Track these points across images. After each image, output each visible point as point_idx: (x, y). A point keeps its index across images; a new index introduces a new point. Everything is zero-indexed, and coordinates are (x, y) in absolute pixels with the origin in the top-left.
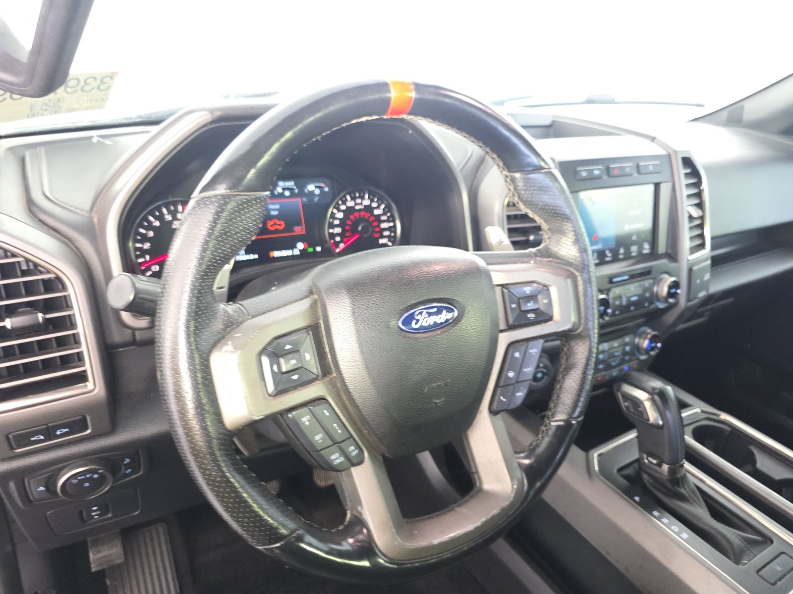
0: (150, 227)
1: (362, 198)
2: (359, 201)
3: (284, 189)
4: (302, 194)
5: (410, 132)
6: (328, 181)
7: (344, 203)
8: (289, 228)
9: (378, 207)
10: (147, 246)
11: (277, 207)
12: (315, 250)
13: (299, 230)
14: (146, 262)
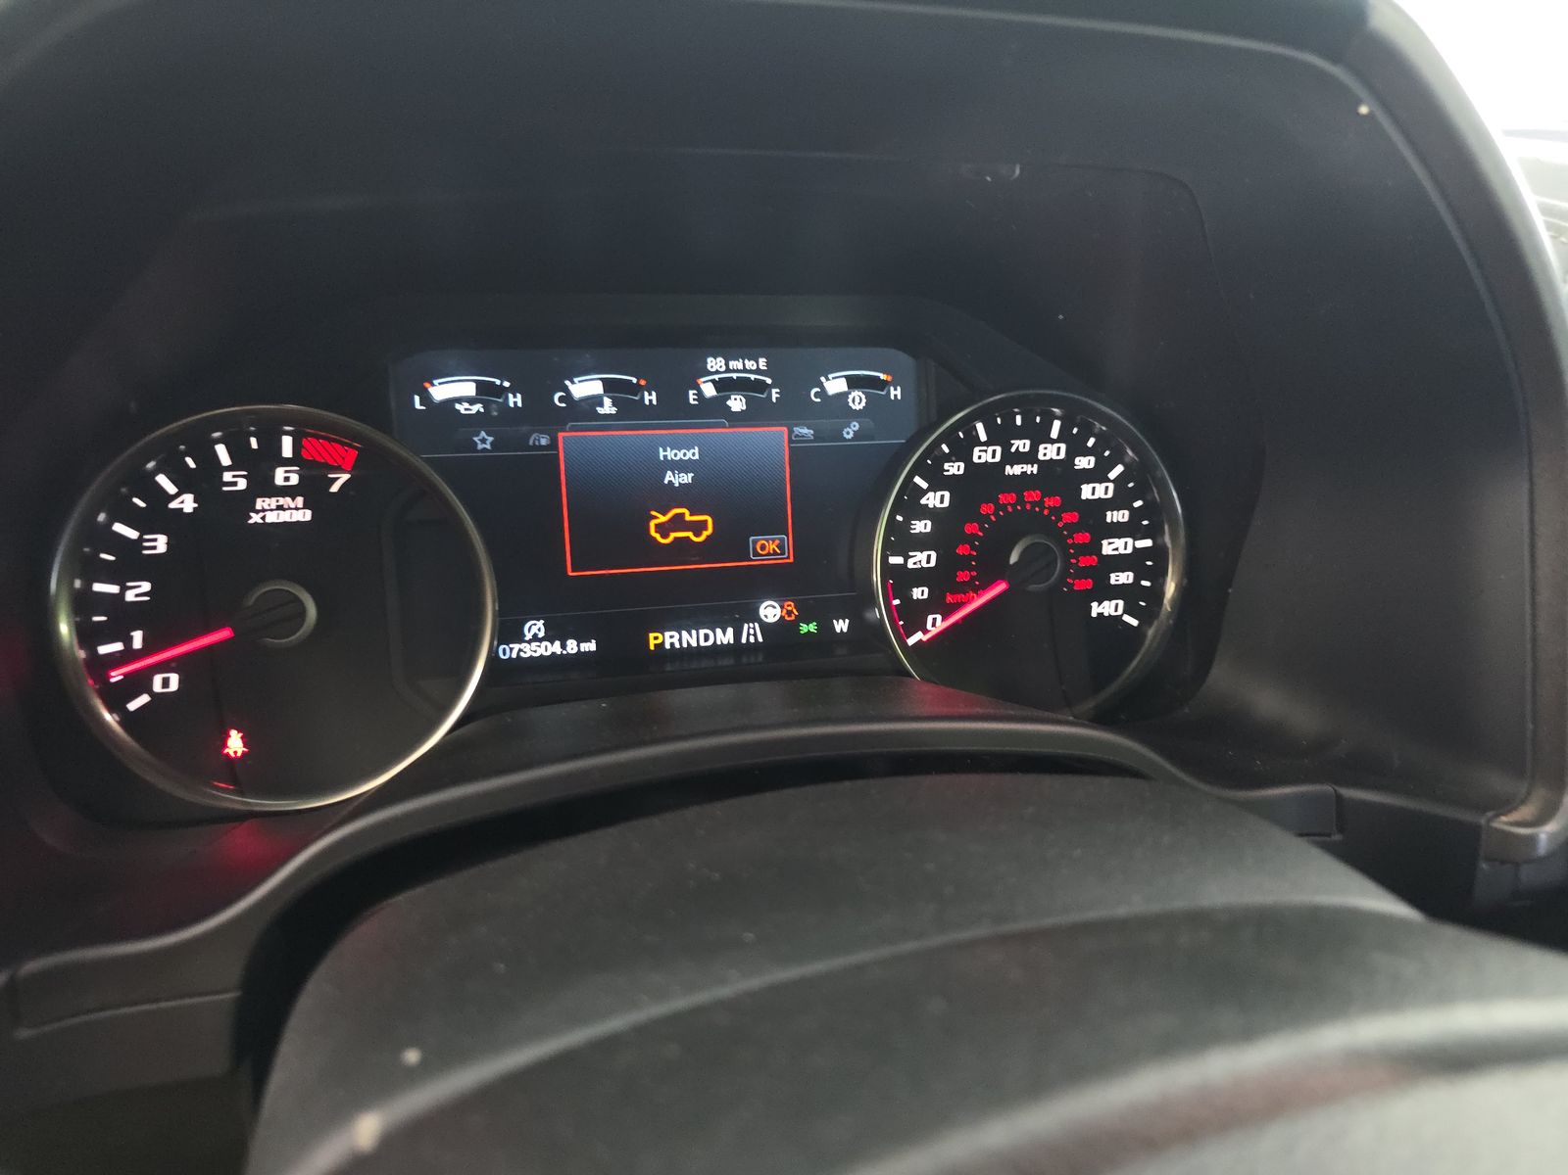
0: (158, 516)
1: (1040, 436)
2: (1022, 445)
3: (725, 386)
4: (794, 408)
5: (1364, 110)
6: (904, 360)
7: (962, 452)
8: (730, 540)
9: (1097, 475)
10: (138, 591)
11: (693, 454)
12: (826, 627)
13: (769, 547)
14: (128, 656)
